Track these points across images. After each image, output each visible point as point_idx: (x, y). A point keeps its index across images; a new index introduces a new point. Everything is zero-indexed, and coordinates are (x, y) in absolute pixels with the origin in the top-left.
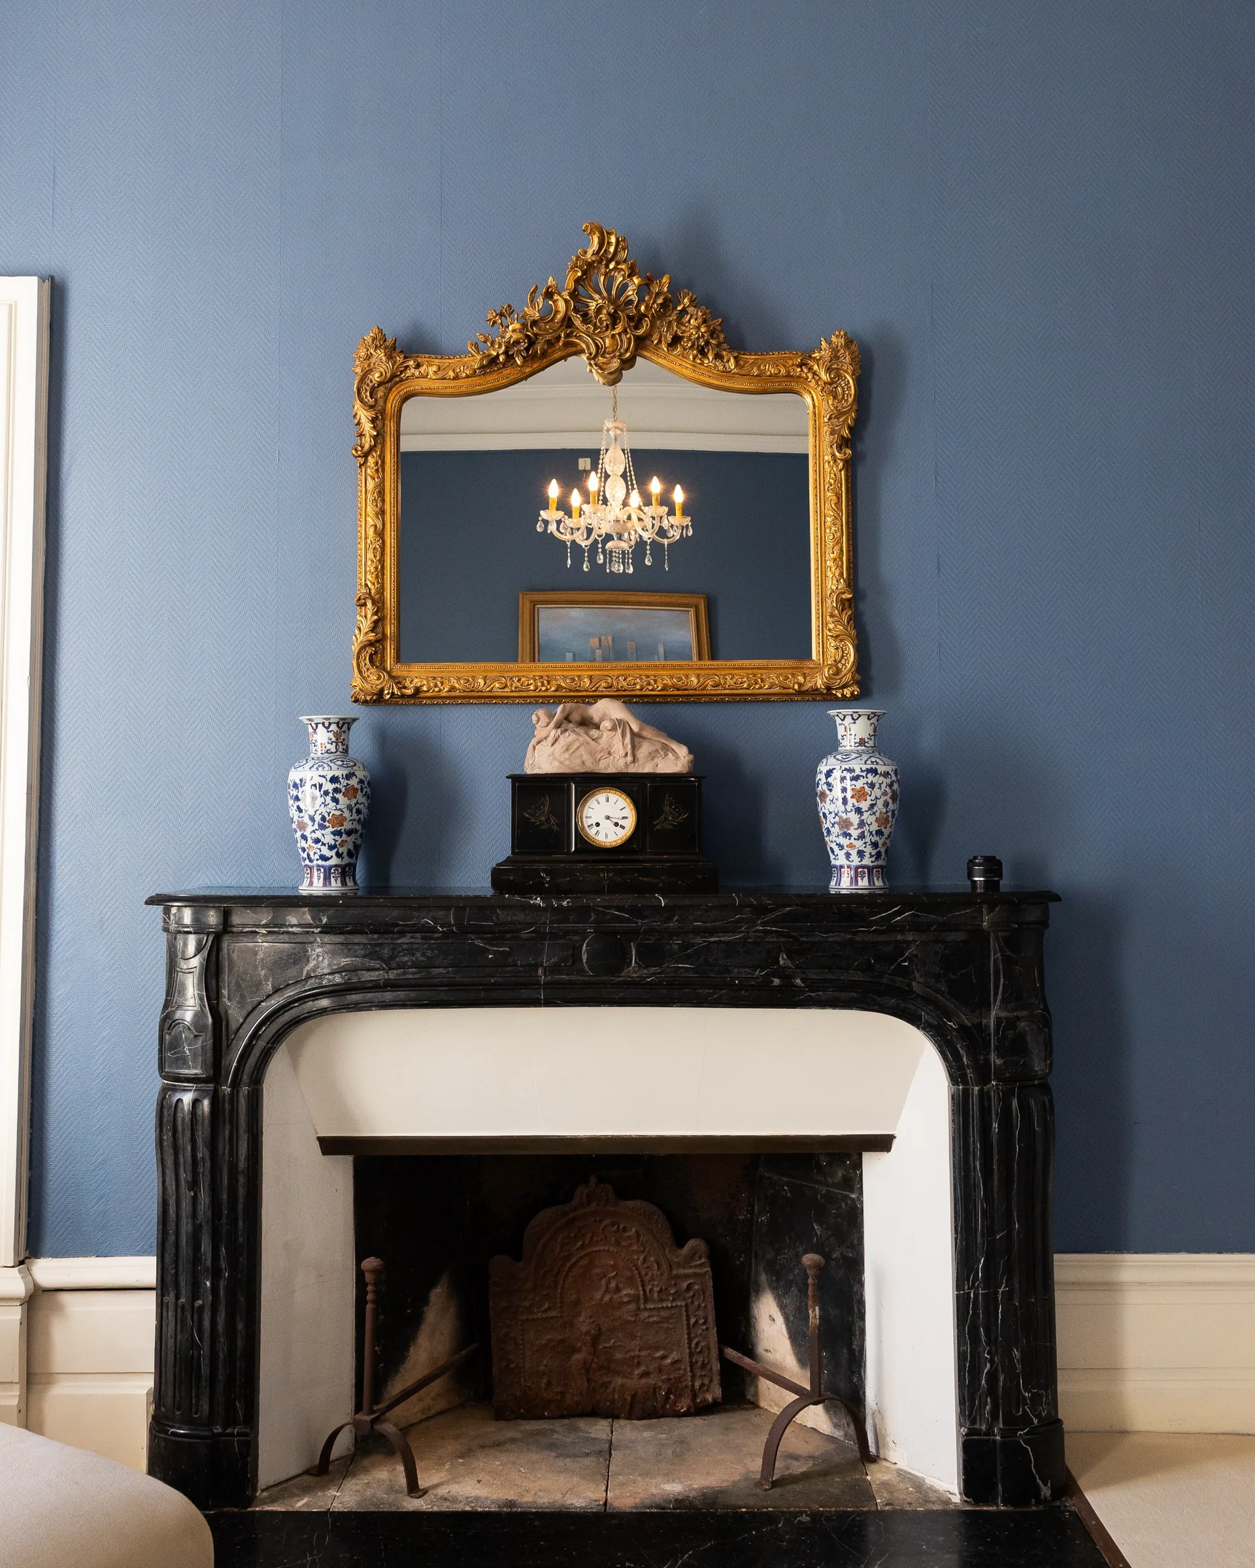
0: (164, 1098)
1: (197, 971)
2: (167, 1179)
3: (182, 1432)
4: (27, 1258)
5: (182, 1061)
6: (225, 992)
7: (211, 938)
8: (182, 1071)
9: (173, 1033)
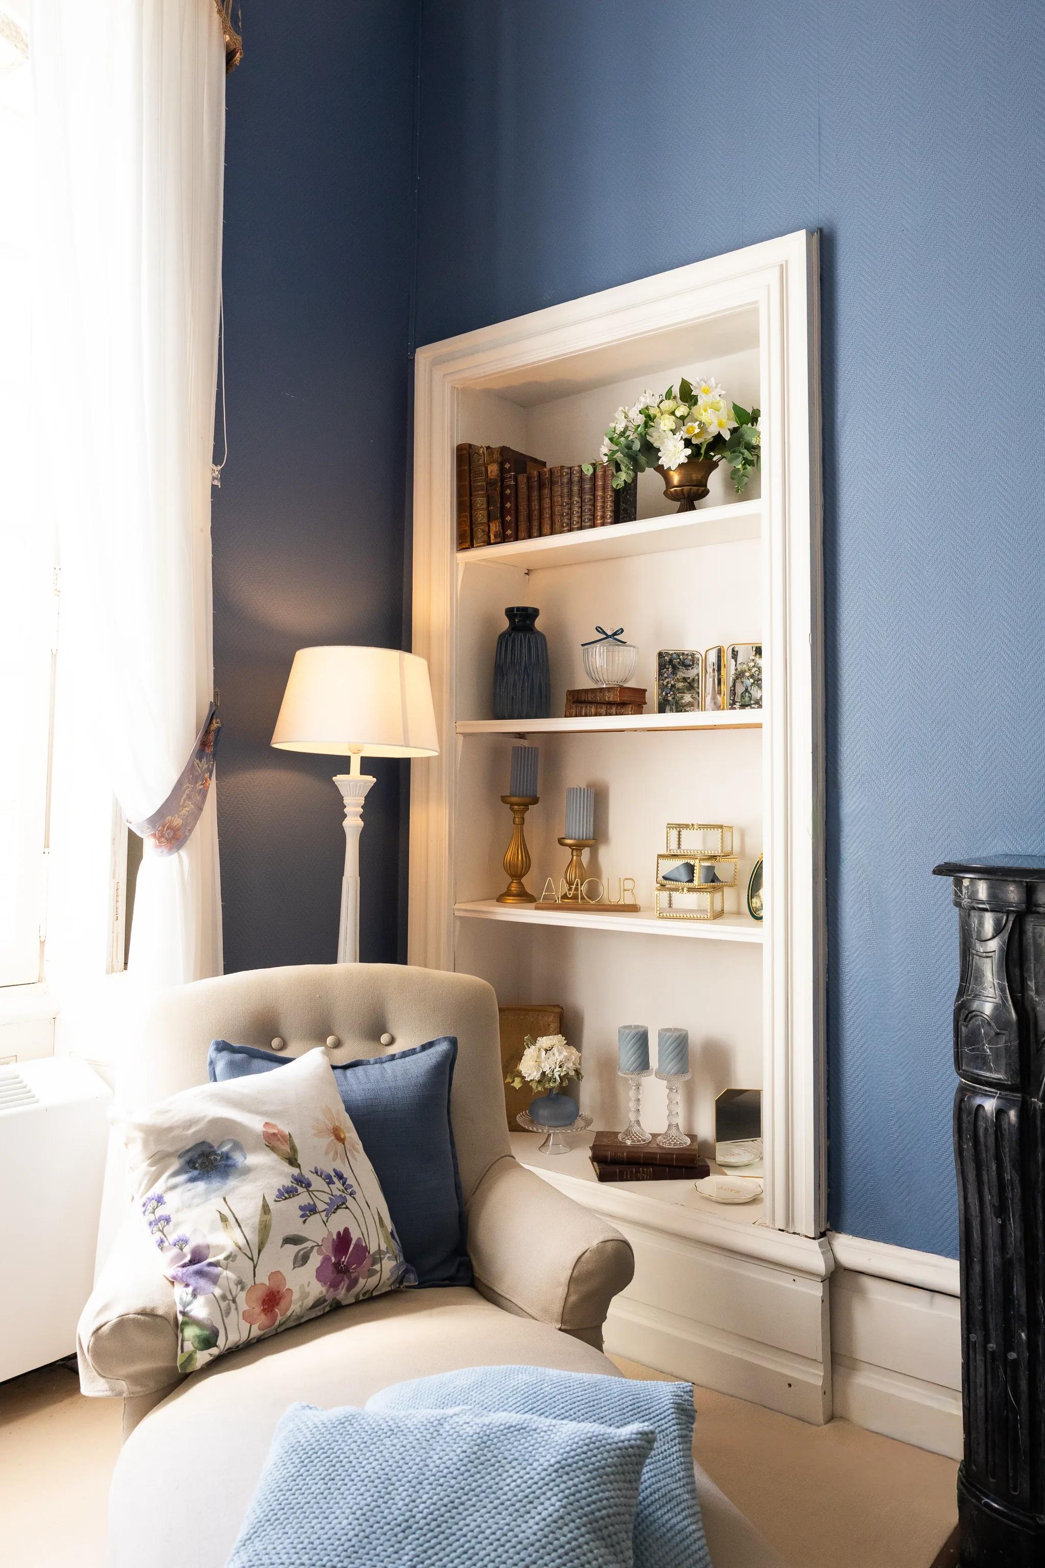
0: (962, 1100)
1: (996, 956)
2: (969, 1195)
3: (996, 1506)
4: (828, 1230)
5: (983, 1061)
6: (1032, 984)
7: (1011, 918)
8: (982, 1073)
9: (970, 1026)
